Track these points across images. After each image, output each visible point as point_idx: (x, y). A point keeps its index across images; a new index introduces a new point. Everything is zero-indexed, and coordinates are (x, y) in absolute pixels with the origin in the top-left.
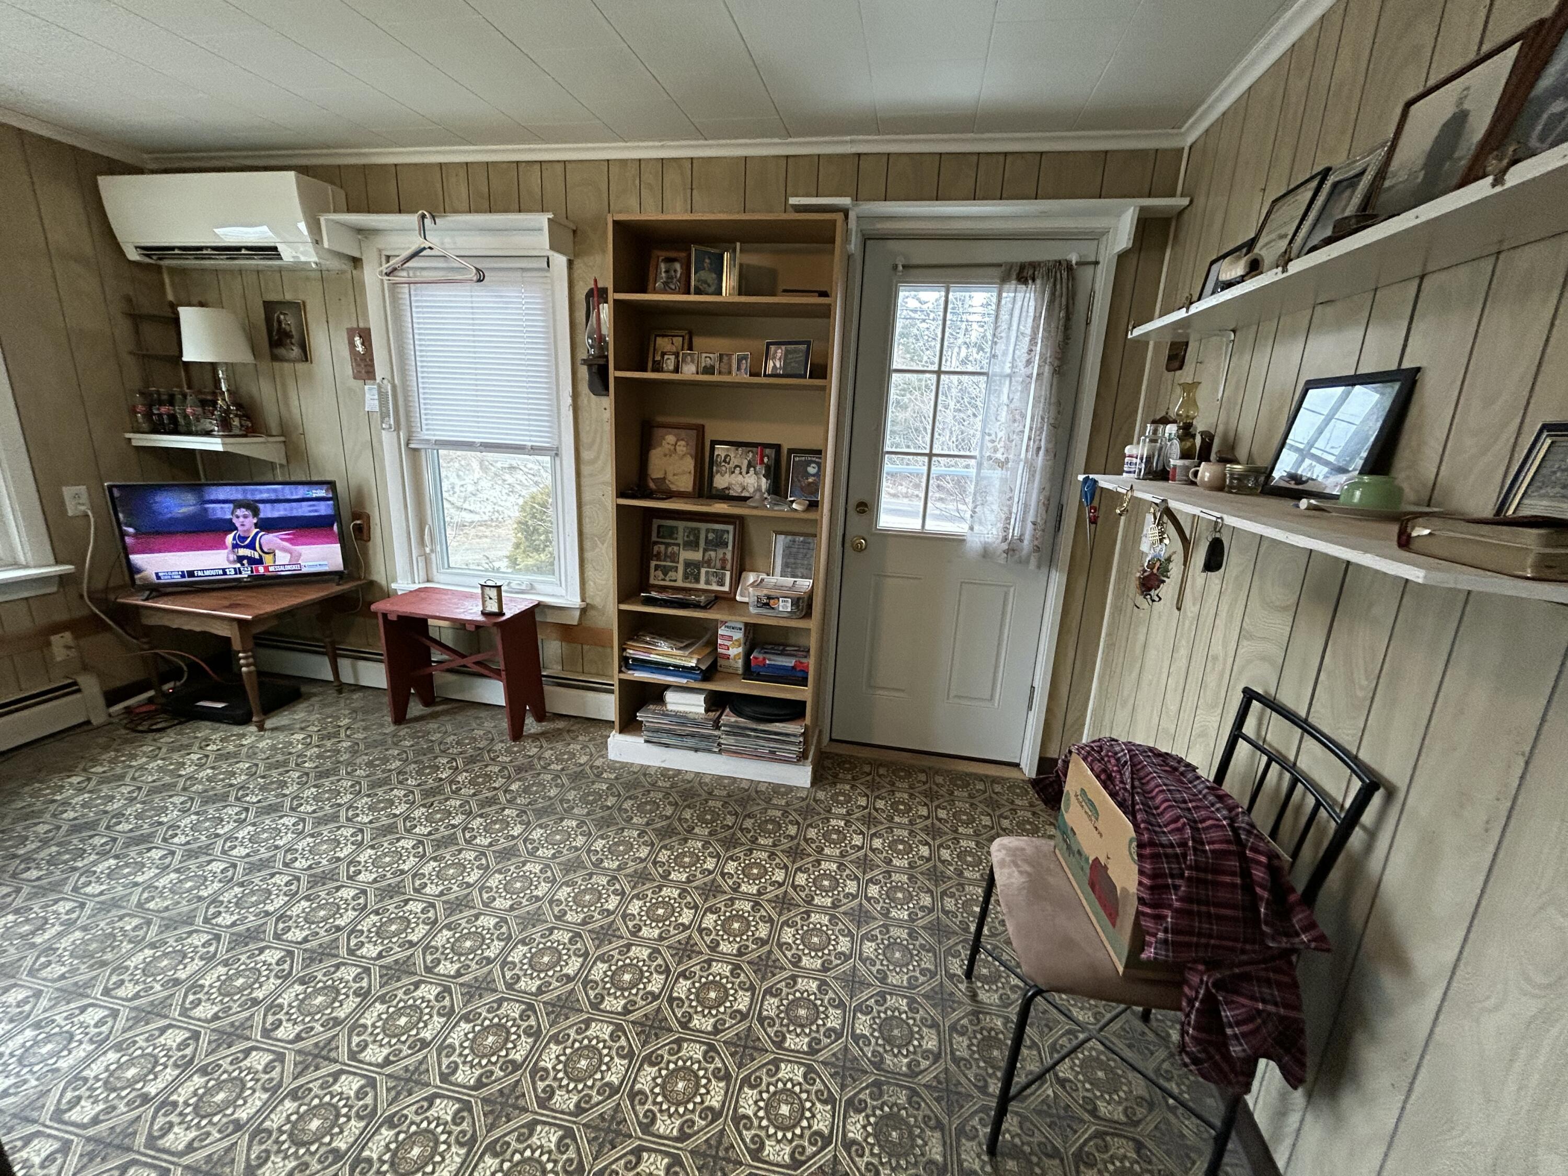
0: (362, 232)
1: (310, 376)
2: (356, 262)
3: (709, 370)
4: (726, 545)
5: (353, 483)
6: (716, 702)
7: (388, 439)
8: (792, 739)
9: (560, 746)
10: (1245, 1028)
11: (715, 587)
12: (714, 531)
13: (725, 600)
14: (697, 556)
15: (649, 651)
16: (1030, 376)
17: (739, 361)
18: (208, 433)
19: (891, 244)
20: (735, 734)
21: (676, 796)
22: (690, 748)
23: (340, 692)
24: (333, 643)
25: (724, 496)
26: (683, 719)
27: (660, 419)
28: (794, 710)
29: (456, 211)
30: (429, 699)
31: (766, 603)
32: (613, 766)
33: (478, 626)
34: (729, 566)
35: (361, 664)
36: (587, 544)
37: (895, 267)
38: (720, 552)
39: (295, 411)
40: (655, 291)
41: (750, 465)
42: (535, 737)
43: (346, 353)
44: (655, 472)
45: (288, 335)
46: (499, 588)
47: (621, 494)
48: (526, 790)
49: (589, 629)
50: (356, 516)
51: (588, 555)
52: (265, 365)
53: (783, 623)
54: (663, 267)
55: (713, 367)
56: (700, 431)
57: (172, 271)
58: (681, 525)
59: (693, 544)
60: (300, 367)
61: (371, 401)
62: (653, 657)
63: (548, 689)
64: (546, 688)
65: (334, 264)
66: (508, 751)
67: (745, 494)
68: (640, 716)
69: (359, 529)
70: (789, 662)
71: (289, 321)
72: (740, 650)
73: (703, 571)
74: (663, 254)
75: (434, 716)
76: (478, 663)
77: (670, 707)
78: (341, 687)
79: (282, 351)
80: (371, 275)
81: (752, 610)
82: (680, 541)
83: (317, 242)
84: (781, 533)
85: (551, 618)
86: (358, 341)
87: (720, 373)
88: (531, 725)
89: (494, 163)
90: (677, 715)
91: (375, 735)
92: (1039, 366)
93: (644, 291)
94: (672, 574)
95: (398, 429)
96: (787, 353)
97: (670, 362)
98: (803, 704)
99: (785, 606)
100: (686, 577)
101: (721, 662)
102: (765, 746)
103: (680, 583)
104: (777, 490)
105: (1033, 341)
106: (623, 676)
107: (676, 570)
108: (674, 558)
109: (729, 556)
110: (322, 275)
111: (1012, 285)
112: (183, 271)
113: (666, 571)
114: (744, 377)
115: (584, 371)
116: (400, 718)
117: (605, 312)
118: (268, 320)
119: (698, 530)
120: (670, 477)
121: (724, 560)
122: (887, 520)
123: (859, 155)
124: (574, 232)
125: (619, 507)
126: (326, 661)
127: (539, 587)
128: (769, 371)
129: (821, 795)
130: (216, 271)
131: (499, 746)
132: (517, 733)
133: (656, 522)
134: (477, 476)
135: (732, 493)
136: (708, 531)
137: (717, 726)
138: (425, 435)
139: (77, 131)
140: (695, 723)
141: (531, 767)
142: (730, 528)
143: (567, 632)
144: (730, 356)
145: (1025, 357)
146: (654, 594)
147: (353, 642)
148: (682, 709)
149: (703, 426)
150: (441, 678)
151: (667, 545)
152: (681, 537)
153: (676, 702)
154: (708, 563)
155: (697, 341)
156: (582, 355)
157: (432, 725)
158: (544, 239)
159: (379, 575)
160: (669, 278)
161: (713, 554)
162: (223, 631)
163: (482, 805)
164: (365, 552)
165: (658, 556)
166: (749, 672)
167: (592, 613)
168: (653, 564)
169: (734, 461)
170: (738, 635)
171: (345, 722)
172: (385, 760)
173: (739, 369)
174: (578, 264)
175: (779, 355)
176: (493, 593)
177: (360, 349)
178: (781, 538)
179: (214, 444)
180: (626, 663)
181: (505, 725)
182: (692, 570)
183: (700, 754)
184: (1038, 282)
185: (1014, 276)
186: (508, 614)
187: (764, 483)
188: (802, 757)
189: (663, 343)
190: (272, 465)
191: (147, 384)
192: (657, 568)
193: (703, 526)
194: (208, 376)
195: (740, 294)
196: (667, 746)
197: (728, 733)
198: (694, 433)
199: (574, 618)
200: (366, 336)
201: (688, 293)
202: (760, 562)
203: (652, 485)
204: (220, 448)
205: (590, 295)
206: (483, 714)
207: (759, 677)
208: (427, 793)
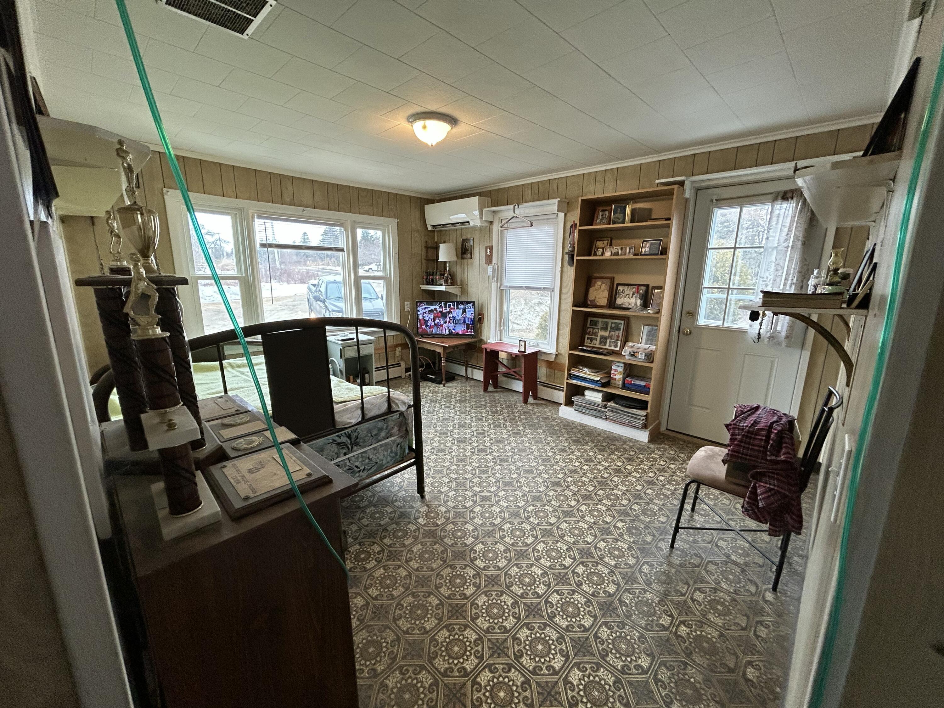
0: (494, 212)
1: (472, 264)
2: (491, 223)
3: (616, 254)
4: (619, 329)
5: (480, 302)
6: (608, 397)
7: (494, 285)
8: (639, 417)
9: (541, 408)
10: (763, 496)
11: (613, 348)
12: (615, 323)
13: (618, 354)
14: (606, 334)
15: (580, 372)
16: (787, 247)
17: (630, 249)
18: (441, 285)
19: (710, 191)
20: (613, 411)
21: (583, 432)
22: (593, 416)
23: (467, 379)
24: (467, 361)
25: (621, 308)
26: (591, 403)
27: (595, 275)
28: (643, 405)
29: (526, 202)
30: (496, 386)
31: (633, 355)
32: (560, 418)
33: (517, 356)
34: (620, 339)
35: (475, 370)
36: (561, 328)
37: (712, 201)
38: (617, 332)
39: (466, 276)
40: (596, 224)
41: (633, 294)
42: (532, 404)
43: (484, 255)
44: (591, 296)
45: (468, 250)
46: (525, 341)
47: (574, 305)
48: (526, 419)
49: (558, 364)
50: (480, 314)
51: (561, 332)
52: (459, 261)
53: (639, 364)
54: (601, 214)
55: (618, 252)
56: (613, 279)
57: (438, 231)
58: (600, 320)
59: (605, 329)
60: (470, 261)
61: (490, 272)
62: (581, 375)
63: (539, 387)
64: (539, 386)
65: (485, 224)
66: (521, 406)
67: (630, 307)
68: (574, 399)
69: (480, 319)
70: (643, 383)
71: (468, 245)
72: (621, 376)
73: (608, 341)
74: (601, 209)
75: (497, 392)
76: (515, 372)
77: (586, 397)
78: (467, 378)
79: (465, 256)
80: (496, 227)
81: (627, 357)
82: (599, 327)
83: (481, 218)
84: (647, 325)
85: (544, 358)
86: (488, 250)
87: (621, 255)
88: (531, 400)
89: (542, 181)
90: (589, 400)
91: (477, 393)
92: (793, 241)
93: (592, 225)
94: (594, 341)
95: (497, 282)
96: (651, 244)
97: (600, 251)
98: (647, 402)
99: (642, 356)
100: (600, 343)
101: (612, 381)
102: (626, 419)
103: (597, 346)
104: (645, 305)
105: (790, 230)
106: (568, 381)
107: (596, 339)
108: (596, 334)
109: (621, 335)
110: (481, 229)
111: (779, 202)
112: (441, 231)
113: (592, 340)
114: (632, 257)
115: (566, 257)
116: (485, 390)
117: (576, 232)
118: (462, 245)
119: (608, 322)
120: (597, 299)
121: (618, 336)
122: (702, 321)
123: (695, 154)
124: (568, 203)
125: (573, 311)
126: (464, 368)
127: (540, 345)
128: (643, 253)
129: (652, 446)
130: (450, 230)
131: (518, 405)
132: (525, 401)
133: (590, 319)
134: (523, 307)
135: (624, 306)
136: (612, 323)
137: (605, 407)
138: (505, 284)
139: (421, 193)
140: (597, 405)
141: (529, 412)
142: (622, 322)
143: (550, 364)
144: (626, 248)
145: (785, 237)
146: (584, 348)
147: (473, 362)
148: (592, 399)
149: (614, 278)
150: (501, 378)
151: (594, 329)
152: (600, 325)
153: (590, 396)
154: (611, 337)
155: (614, 242)
156: (566, 251)
157: (496, 394)
158: (556, 208)
159: (484, 337)
160: (603, 218)
161: (613, 333)
162: (439, 350)
163: (510, 419)
164: (481, 328)
165: (589, 334)
166: (624, 386)
167: (560, 357)
168: (587, 336)
169: (626, 292)
170: (621, 370)
171: (468, 388)
172: (480, 401)
173: (629, 252)
174: (568, 215)
175: (648, 245)
176: (523, 344)
177: (489, 253)
178: (646, 327)
179: (443, 288)
180: (570, 376)
181: (521, 398)
182: (604, 340)
183: (597, 419)
184: (795, 199)
185: (780, 198)
186: (528, 352)
187: (639, 302)
188: (645, 427)
189: (599, 244)
190: (456, 295)
191: (427, 270)
192: (588, 338)
193: (610, 321)
194: (443, 266)
195: (631, 222)
196: (584, 413)
197: (610, 411)
198: (609, 280)
199: (552, 359)
200: (491, 248)
201: (610, 224)
202: (635, 338)
203: (589, 303)
204: (444, 290)
205: (571, 227)
206: (514, 394)
207: (628, 389)
208: (492, 413)
